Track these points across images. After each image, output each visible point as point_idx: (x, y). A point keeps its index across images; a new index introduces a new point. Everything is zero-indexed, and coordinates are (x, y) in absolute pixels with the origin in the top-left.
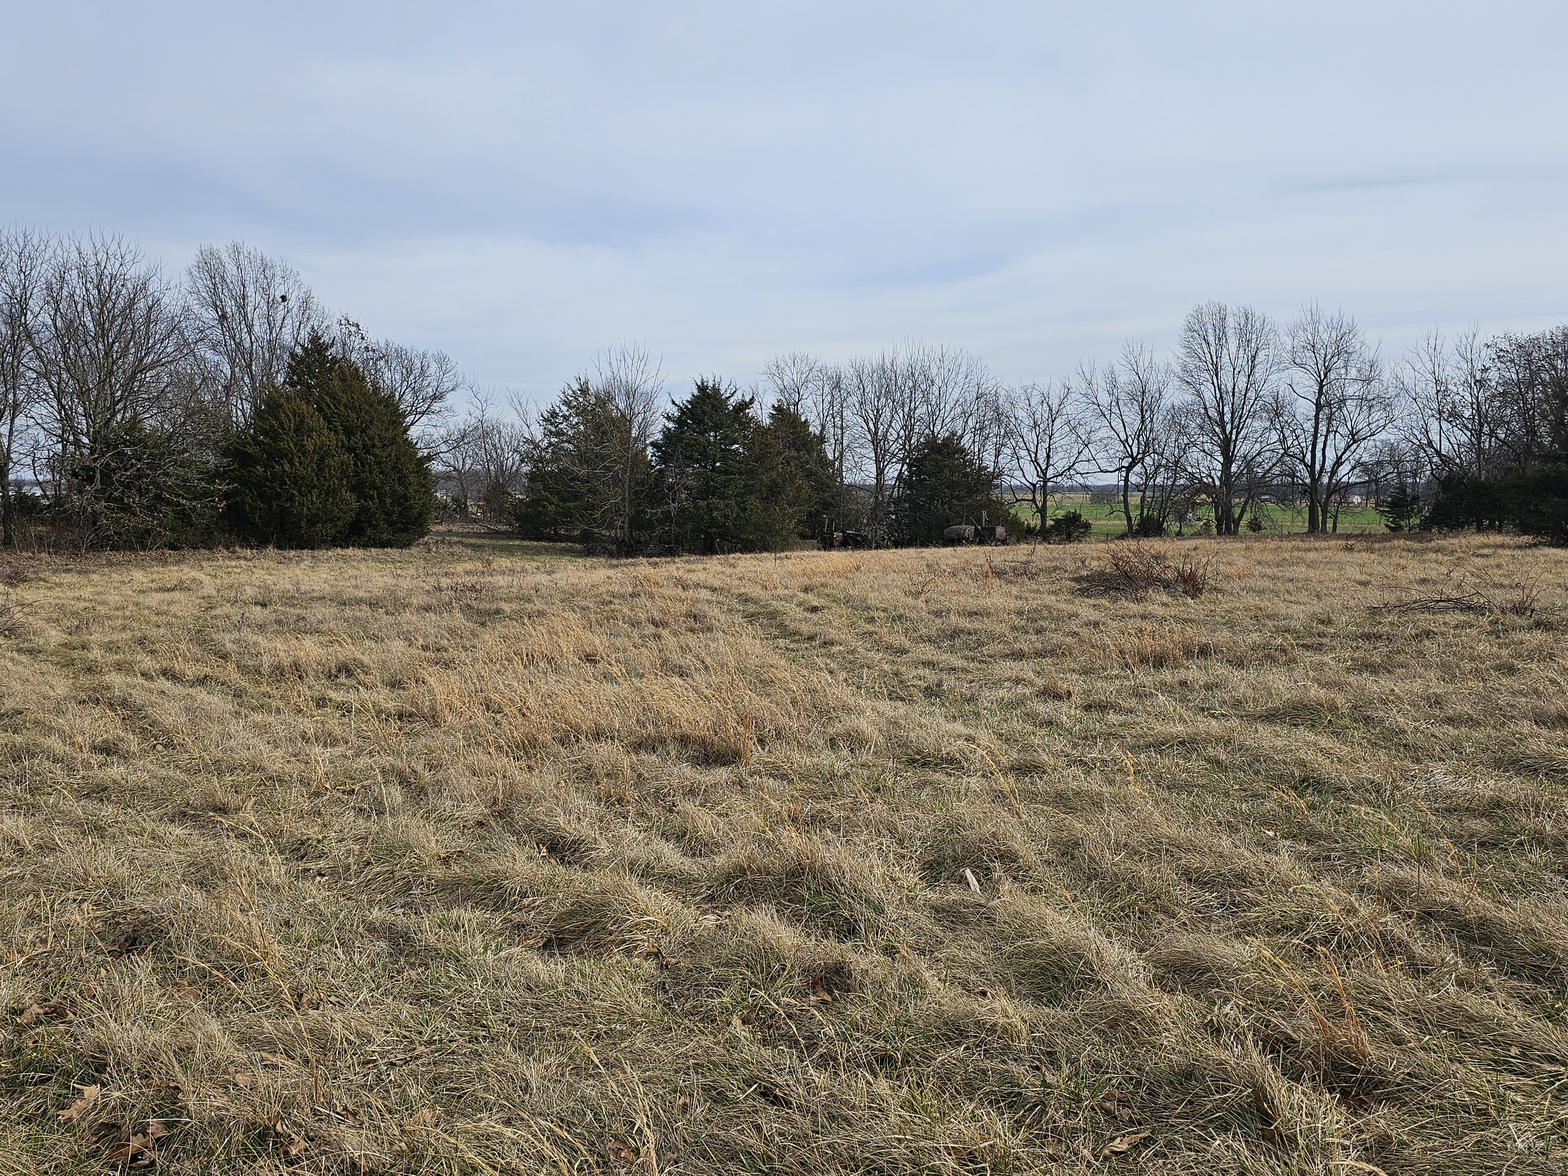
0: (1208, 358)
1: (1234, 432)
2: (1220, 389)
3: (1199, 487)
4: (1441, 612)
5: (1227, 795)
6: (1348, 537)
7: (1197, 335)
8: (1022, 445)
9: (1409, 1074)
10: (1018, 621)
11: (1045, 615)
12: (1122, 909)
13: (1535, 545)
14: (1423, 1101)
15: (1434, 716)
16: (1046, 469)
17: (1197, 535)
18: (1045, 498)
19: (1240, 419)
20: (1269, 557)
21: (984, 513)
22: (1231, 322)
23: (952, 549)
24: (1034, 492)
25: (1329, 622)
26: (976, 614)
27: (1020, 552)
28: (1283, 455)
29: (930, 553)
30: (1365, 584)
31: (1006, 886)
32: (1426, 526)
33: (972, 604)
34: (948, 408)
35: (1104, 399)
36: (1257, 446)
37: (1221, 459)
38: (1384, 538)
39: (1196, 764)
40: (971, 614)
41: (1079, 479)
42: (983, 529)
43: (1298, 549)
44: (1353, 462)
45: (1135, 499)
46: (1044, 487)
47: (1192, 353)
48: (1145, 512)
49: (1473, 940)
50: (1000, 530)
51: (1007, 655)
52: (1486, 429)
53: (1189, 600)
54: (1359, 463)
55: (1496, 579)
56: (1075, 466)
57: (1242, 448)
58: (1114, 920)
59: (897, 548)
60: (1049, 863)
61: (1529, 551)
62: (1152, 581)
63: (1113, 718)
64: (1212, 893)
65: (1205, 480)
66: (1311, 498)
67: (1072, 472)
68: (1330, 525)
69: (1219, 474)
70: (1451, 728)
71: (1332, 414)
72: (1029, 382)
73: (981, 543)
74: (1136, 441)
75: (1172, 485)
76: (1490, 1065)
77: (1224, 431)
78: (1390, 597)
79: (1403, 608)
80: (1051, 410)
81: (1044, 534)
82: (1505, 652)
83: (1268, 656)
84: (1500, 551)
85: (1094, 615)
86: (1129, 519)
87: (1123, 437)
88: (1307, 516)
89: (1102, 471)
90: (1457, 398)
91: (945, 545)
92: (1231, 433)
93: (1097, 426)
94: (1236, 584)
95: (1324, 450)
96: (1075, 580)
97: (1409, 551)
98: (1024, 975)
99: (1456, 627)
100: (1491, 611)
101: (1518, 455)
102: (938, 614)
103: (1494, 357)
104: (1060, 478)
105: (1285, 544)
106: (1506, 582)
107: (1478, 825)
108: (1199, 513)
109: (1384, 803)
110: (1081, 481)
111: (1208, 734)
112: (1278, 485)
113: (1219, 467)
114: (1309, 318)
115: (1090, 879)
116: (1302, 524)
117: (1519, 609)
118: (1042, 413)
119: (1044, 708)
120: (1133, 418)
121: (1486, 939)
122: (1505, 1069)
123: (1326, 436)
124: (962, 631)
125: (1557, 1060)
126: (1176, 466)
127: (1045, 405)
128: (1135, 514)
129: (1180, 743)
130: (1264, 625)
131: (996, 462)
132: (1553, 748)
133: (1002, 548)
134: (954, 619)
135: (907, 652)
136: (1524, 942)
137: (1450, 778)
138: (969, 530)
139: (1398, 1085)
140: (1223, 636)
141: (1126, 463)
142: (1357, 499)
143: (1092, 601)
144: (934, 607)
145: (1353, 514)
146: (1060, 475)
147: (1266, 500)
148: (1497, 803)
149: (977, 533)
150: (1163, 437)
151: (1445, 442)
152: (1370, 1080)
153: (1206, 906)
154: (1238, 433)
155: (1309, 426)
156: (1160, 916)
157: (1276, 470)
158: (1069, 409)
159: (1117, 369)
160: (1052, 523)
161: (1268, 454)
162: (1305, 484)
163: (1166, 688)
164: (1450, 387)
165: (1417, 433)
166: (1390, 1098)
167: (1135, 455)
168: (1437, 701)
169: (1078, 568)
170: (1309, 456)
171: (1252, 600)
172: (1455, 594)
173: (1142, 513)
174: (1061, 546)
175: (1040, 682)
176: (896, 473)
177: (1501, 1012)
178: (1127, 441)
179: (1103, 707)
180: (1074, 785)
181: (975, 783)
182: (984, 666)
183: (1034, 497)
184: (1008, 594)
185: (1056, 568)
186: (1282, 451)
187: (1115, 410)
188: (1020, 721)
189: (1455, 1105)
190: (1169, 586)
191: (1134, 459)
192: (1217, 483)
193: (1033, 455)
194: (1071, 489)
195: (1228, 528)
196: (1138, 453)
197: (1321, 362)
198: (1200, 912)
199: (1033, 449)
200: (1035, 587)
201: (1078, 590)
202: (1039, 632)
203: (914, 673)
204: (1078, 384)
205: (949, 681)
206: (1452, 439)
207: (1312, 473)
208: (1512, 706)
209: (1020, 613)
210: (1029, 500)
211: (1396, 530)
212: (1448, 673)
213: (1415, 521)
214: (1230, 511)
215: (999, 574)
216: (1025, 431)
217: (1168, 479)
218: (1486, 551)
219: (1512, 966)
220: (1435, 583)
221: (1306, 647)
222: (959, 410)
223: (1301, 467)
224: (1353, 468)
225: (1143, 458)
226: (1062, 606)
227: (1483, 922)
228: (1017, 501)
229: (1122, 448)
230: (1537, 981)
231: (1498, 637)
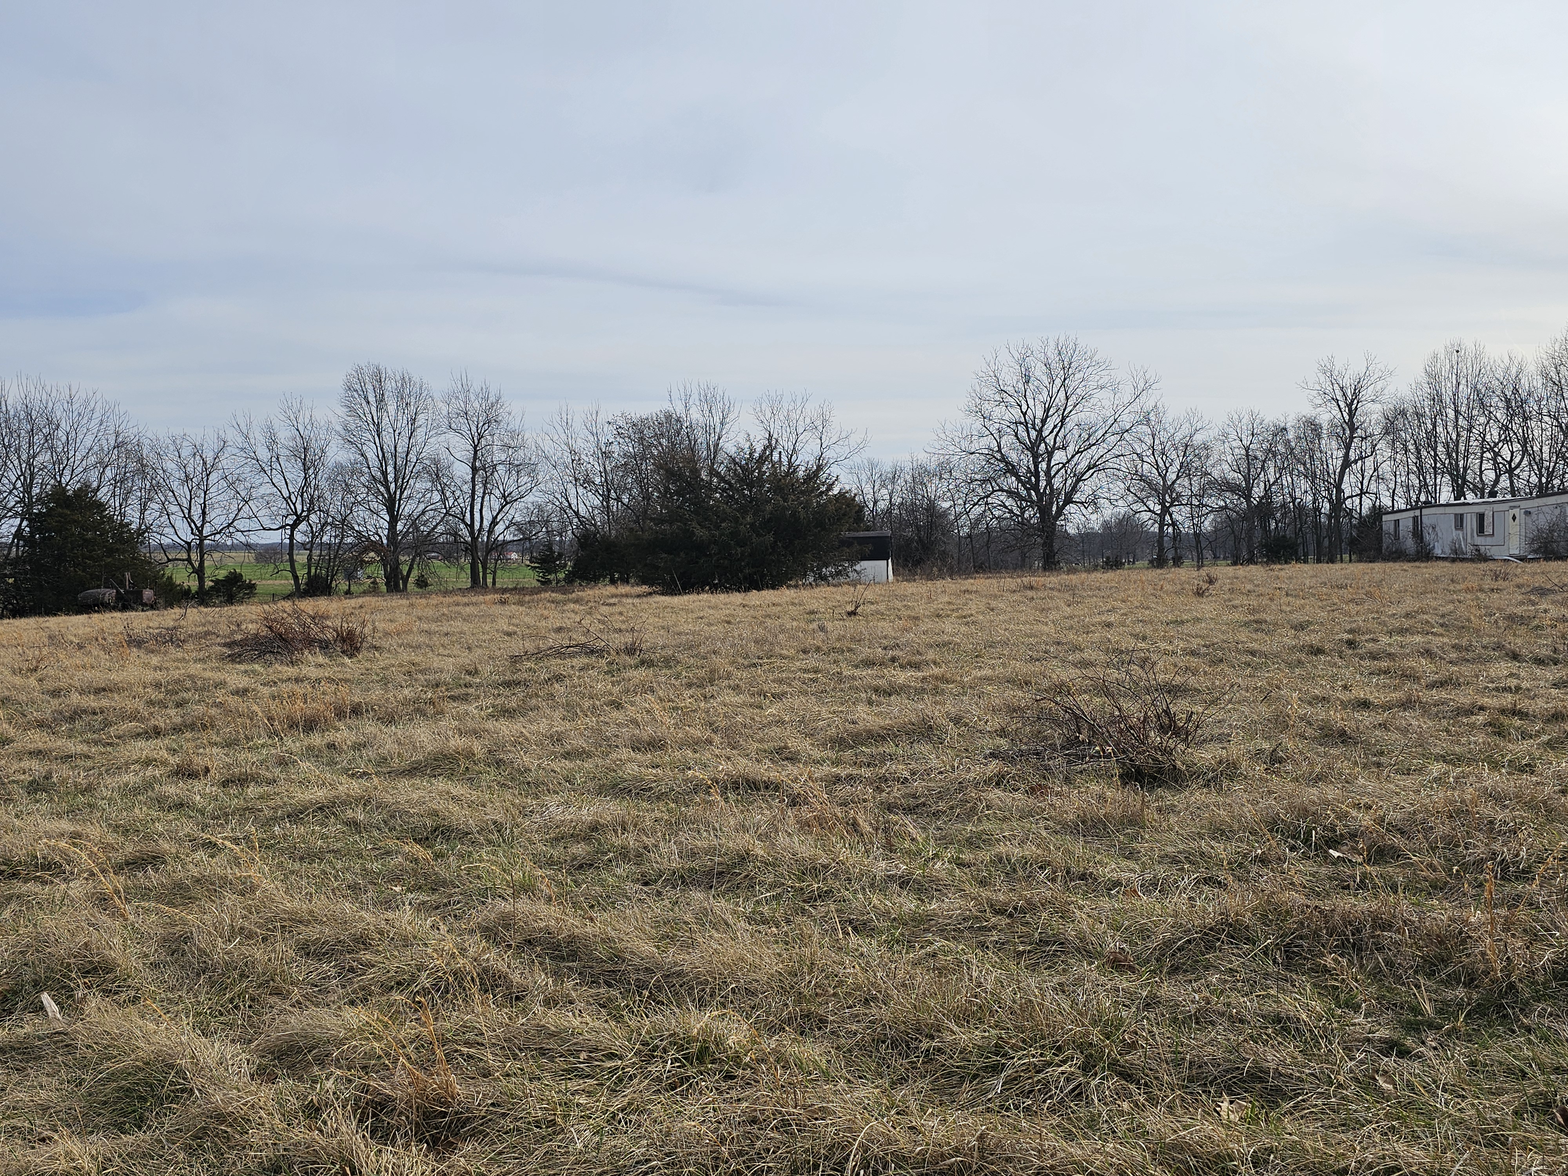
0: (370, 419)
1: (398, 493)
2: (382, 449)
3: (366, 545)
4: (570, 657)
5: (360, 856)
6: (504, 591)
7: (357, 396)
8: (172, 499)
9: (493, 1104)
10: (155, 695)
11: (187, 686)
12: (231, 1001)
13: (650, 594)
14: (503, 1127)
15: (555, 752)
16: (202, 526)
17: (365, 593)
18: (202, 557)
19: (403, 479)
20: (429, 612)
21: (128, 576)
22: (389, 386)
23: (86, 616)
24: (189, 551)
25: (477, 672)
26: (104, 690)
27: (169, 617)
28: (445, 514)
29: (54, 623)
30: (509, 634)
31: (94, 1002)
32: (570, 579)
33: (98, 677)
34: (79, 456)
35: (264, 454)
36: (422, 507)
37: (387, 518)
38: (534, 591)
39: (334, 828)
40: (98, 691)
41: (241, 538)
42: (126, 592)
43: (458, 604)
44: (507, 523)
45: (301, 557)
46: (200, 546)
47: (352, 410)
48: (313, 571)
49: (563, 959)
50: (148, 594)
51: (139, 735)
52: (613, 495)
53: (347, 660)
54: (512, 523)
55: (617, 626)
56: (235, 524)
57: (407, 508)
58: (222, 1015)
59: (14, 617)
60: (155, 966)
61: (645, 600)
62: (310, 642)
63: (252, 791)
64: (331, 962)
65: (372, 538)
66: (472, 555)
67: (231, 529)
68: (489, 580)
69: (386, 532)
70: (567, 762)
71: (487, 477)
72: (178, 431)
73: (124, 608)
74: (299, 498)
75: (340, 543)
76: (563, 1075)
77: (388, 489)
78: (530, 646)
79: (539, 655)
80: (205, 463)
81: (203, 597)
82: (616, 690)
83: (418, 710)
84: (624, 600)
85: (243, 682)
86: (296, 578)
87: (286, 494)
88: (469, 571)
89: (264, 529)
90: (589, 466)
91: (79, 612)
92: (395, 493)
93: (258, 482)
94: (393, 642)
95: (481, 510)
96: (225, 645)
97: (553, 602)
98: (105, 1103)
99: (581, 669)
100: (609, 653)
101: (638, 517)
102: (55, 693)
103: (615, 432)
104: (218, 536)
105: (448, 600)
106: (623, 627)
107: (580, 849)
108: (369, 570)
109: (504, 841)
110: (243, 539)
111: (348, 796)
112: (443, 543)
113: (386, 525)
114: (460, 386)
115: (198, 975)
116: (465, 580)
117: (631, 651)
118: (194, 466)
119: (173, 790)
120: (295, 475)
121: (573, 956)
122: (575, 1076)
123: (483, 498)
124: (85, 711)
125: (617, 1055)
126: (343, 524)
127: (198, 458)
128: (302, 573)
129: (320, 808)
130: (416, 680)
131: (142, 519)
132: (642, 769)
133: (149, 613)
134: (75, 698)
135: (12, 741)
136: (601, 952)
137: (561, 809)
138: (109, 594)
139: (484, 1117)
140: (376, 694)
141: (290, 521)
142: (514, 556)
143: (242, 667)
144: (49, 685)
145: (511, 569)
146: (219, 533)
147: (434, 558)
148: (595, 827)
149: (119, 596)
150: (327, 495)
151: (581, 506)
152: (459, 1119)
153: (324, 978)
154: (402, 493)
155: (467, 488)
156: (273, 1000)
157: (440, 529)
158: (224, 463)
159: (276, 424)
160: (211, 584)
161: (431, 513)
162: (466, 542)
163: (311, 752)
164: (583, 456)
165: (559, 496)
166: (474, 1134)
167: (299, 512)
168: (558, 739)
169: (233, 633)
170: (468, 515)
171: (406, 656)
172: (583, 640)
173: (309, 572)
174: (217, 609)
175: (174, 760)
176: (13, 530)
177: (576, 1022)
178: (290, 498)
179: (243, 781)
180: (195, 872)
181: (77, 888)
182: (109, 749)
183: (189, 556)
184: (146, 665)
185: (208, 633)
186: (444, 511)
187: (275, 465)
188: (144, 809)
189: (529, 1123)
190: (327, 647)
191: (298, 517)
192: (385, 541)
193: (186, 511)
194: (233, 548)
195: (397, 585)
196: (303, 511)
197: (474, 429)
198: (316, 986)
199: (186, 505)
200: (180, 655)
201: (229, 656)
202: (179, 705)
203: (15, 766)
204: (233, 437)
205: (60, 772)
206: (588, 504)
207: (472, 533)
208: (617, 736)
209: (158, 685)
210: (183, 560)
211: (546, 583)
212: (571, 711)
213: (561, 576)
214: (397, 567)
215: (136, 642)
216: (175, 485)
217: (336, 537)
218: (612, 601)
219: (592, 976)
220: (569, 630)
221: (453, 698)
222: (92, 459)
223: (462, 526)
224: (507, 527)
225: (308, 516)
226: (208, 674)
227: (572, 939)
228: (169, 560)
229: (284, 505)
230: (610, 985)
231: (613, 676)
